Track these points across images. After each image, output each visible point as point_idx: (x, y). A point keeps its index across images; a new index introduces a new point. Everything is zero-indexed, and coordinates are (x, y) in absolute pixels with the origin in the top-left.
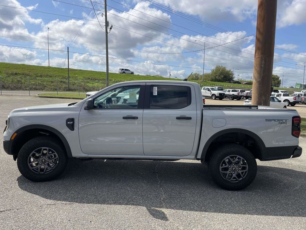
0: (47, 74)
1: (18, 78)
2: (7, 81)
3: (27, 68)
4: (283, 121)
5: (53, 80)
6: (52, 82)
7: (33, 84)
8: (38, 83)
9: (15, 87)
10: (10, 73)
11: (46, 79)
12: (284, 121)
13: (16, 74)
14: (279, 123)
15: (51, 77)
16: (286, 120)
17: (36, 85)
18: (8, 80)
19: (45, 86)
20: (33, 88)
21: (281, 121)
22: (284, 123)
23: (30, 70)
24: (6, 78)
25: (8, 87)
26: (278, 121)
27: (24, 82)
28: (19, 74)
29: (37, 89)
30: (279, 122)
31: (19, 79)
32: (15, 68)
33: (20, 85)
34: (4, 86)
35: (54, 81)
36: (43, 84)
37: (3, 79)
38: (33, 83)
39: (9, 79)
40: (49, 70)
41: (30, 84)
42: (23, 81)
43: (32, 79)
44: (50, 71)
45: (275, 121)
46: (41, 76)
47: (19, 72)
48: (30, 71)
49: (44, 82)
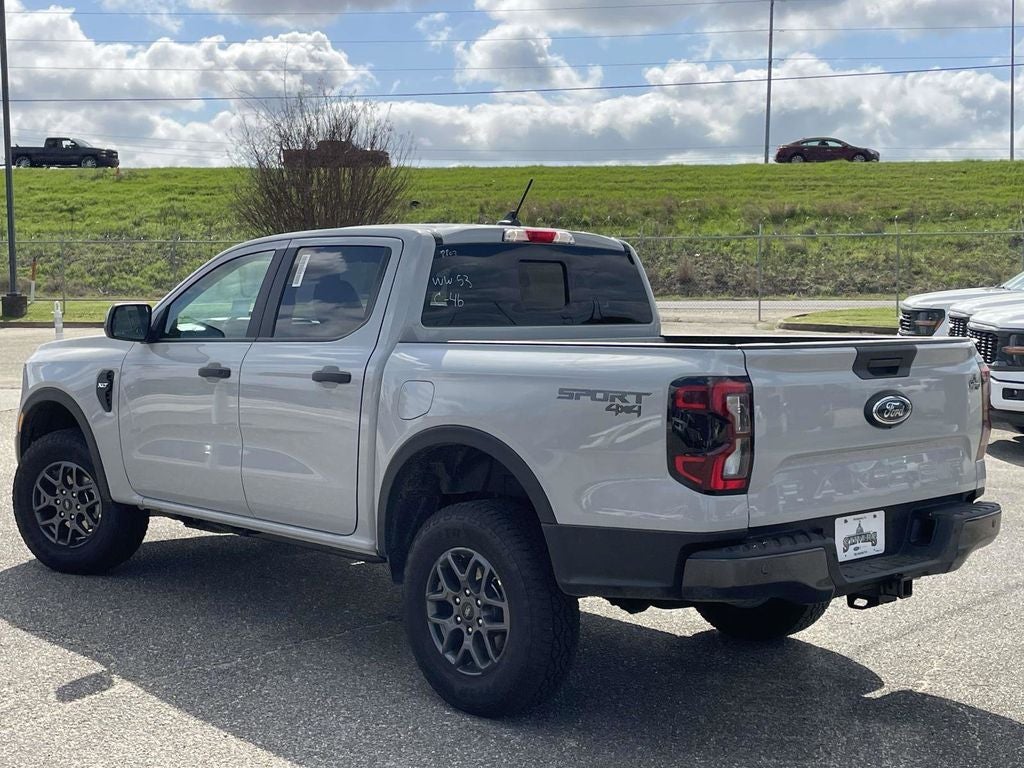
0: (946, 205)
1: (796, 234)
2: (744, 252)
3: (849, 182)
4: (626, 401)
5: (968, 238)
6: (962, 246)
7: (862, 266)
8: (882, 257)
9: (770, 280)
10: (767, 211)
11: (938, 229)
12: (632, 400)
13: (792, 215)
14: (608, 409)
15: (964, 216)
16: (639, 396)
17: (875, 268)
18: (747, 249)
19: (917, 273)
20: (855, 284)
21: (617, 401)
22: (629, 410)
23: (862, 192)
24: (740, 240)
25: (740, 284)
26: (605, 399)
27: (819, 256)
28: (804, 213)
29: (872, 291)
30: (609, 403)
31: (798, 242)
32: (795, 188)
33: (797, 270)
34: (725, 279)
35: (978, 240)
36: (911, 261)
37: (727, 245)
38: (861, 255)
39: (751, 243)
40: (961, 182)
41: (846, 261)
42: (814, 248)
43: (862, 238)
44: (965, 188)
45: (594, 399)
46: (909, 219)
47: (807, 207)
48: (861, 197)
49: (917, 248)
